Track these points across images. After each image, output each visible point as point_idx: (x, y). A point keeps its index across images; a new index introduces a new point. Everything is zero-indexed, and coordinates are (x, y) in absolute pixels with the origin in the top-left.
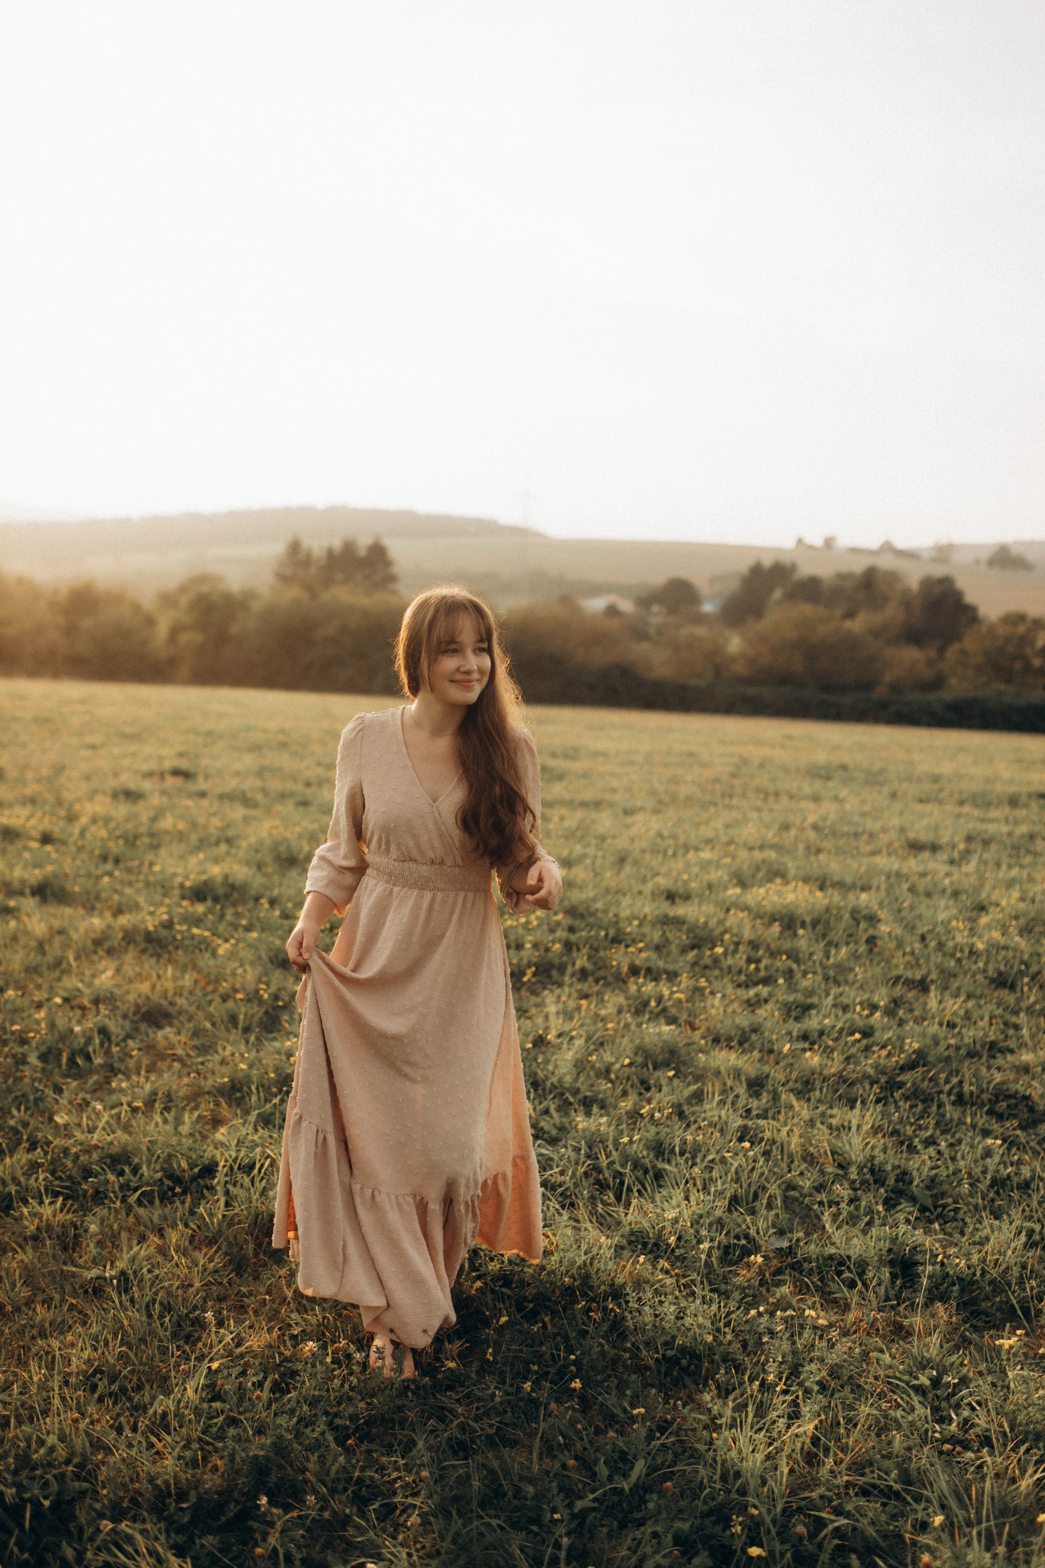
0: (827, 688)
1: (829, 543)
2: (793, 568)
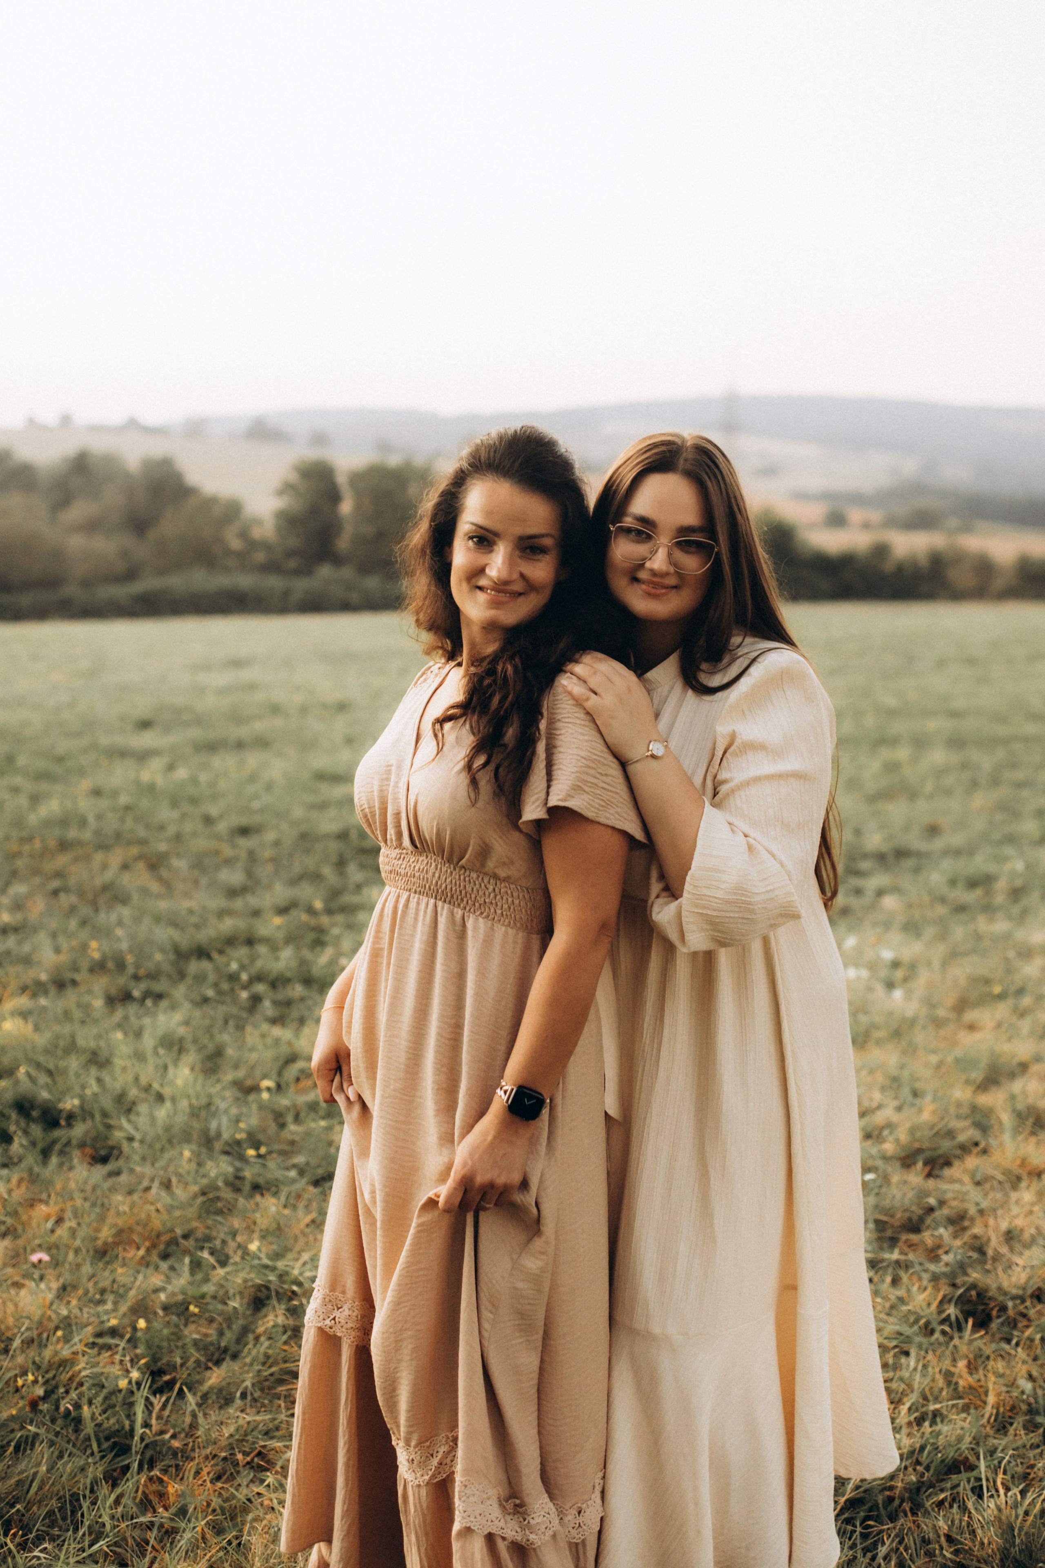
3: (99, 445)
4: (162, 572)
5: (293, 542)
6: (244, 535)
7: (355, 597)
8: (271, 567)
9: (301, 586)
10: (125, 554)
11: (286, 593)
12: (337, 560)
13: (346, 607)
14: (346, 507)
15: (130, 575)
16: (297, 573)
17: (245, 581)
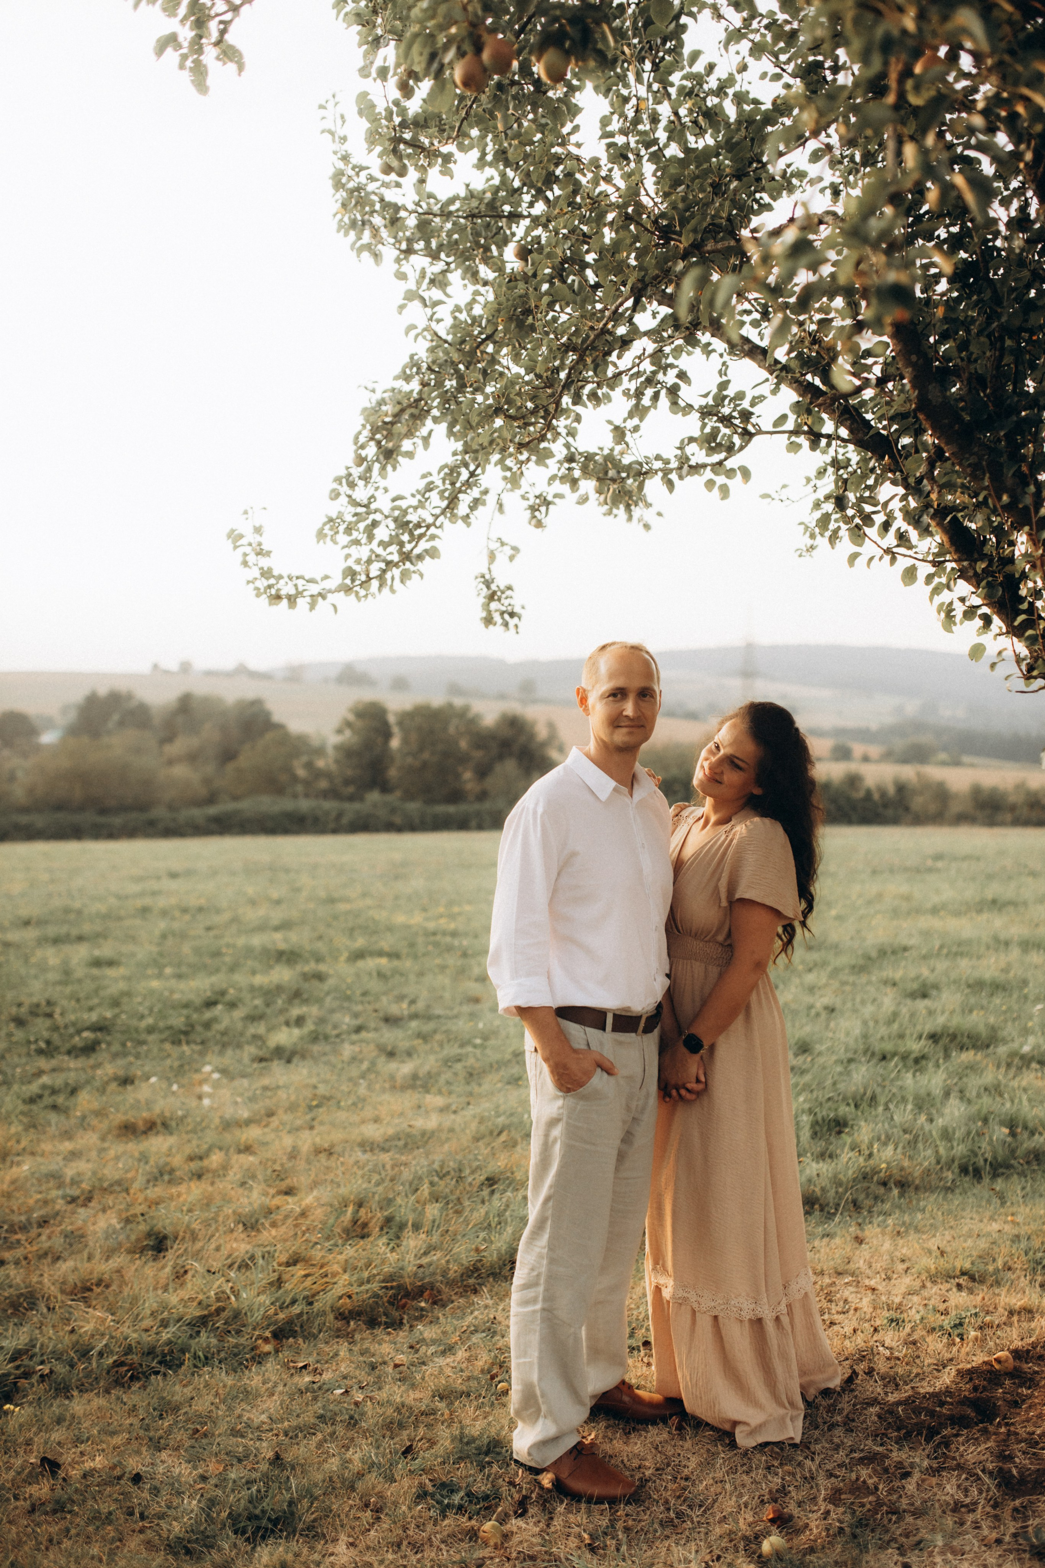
0: (103, 811)
1: (185, 667)
2: (129, 696)
3: (201, 689)
4: (236, 798)
5: (349, 772)
6: (309, 765)
7: (398, 820)
8: (332, 793)
9: (352, 808)
10: (207, 781)
11: (340, 816)
12: (385, 788)
13: (391, 827)
14: (395, 743)
15: (211, 799)
16: (351, 798)
17: (304, 805)
